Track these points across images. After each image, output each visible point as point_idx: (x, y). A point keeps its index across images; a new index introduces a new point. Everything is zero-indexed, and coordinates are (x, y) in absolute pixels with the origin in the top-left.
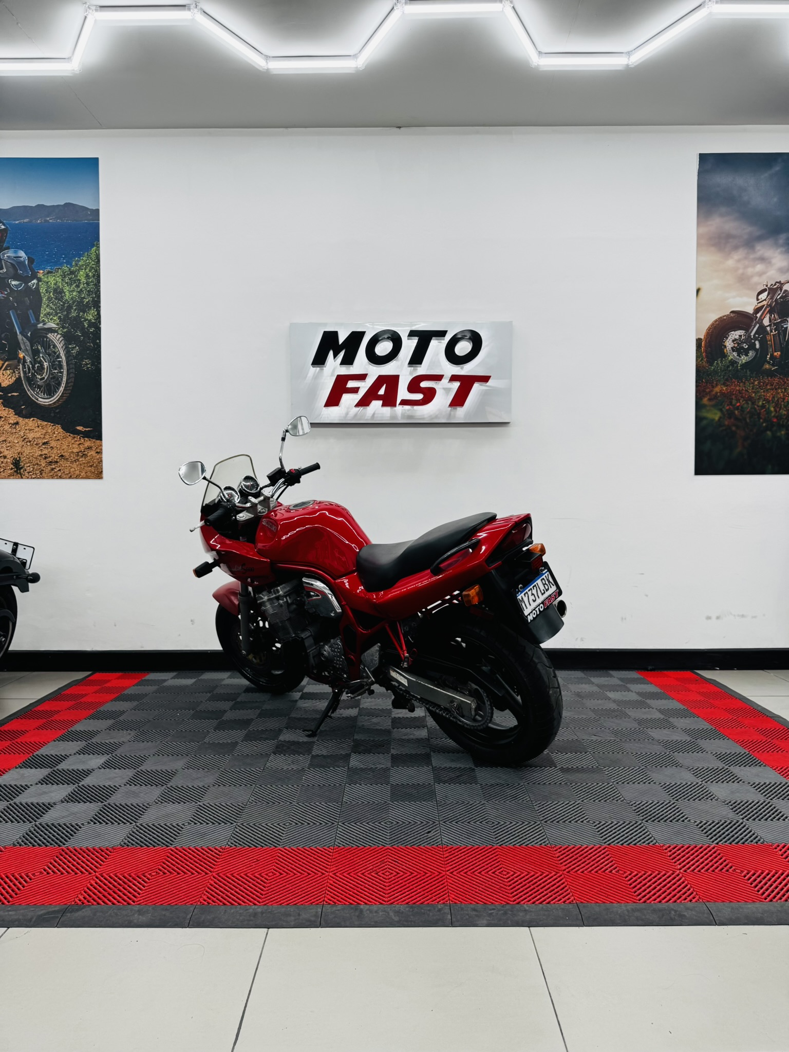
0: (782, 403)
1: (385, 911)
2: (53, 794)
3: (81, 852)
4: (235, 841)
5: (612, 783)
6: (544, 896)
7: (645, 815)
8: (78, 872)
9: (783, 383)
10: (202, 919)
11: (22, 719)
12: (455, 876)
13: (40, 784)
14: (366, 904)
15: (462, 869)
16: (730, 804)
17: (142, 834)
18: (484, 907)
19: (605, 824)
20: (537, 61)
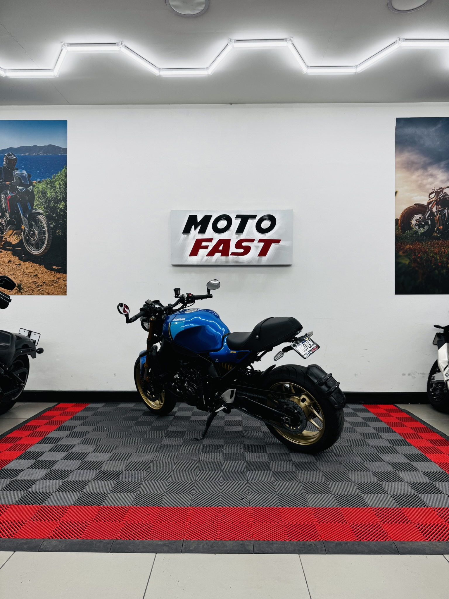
0: (444, 255)
2: (36, 475)
3: (52, 508)
4: (136, 503)
5: (345, 471)
6: (305, 537)
7: (363, 490)
8: (50, 520)
9: (444, 244)
11: (19, 430)
12: (256, 524)
13: (29, 469)
15: (260, 520)
16: (410, 484)
17: (85, 498)
18: (272, 543)
20: (306, 71)
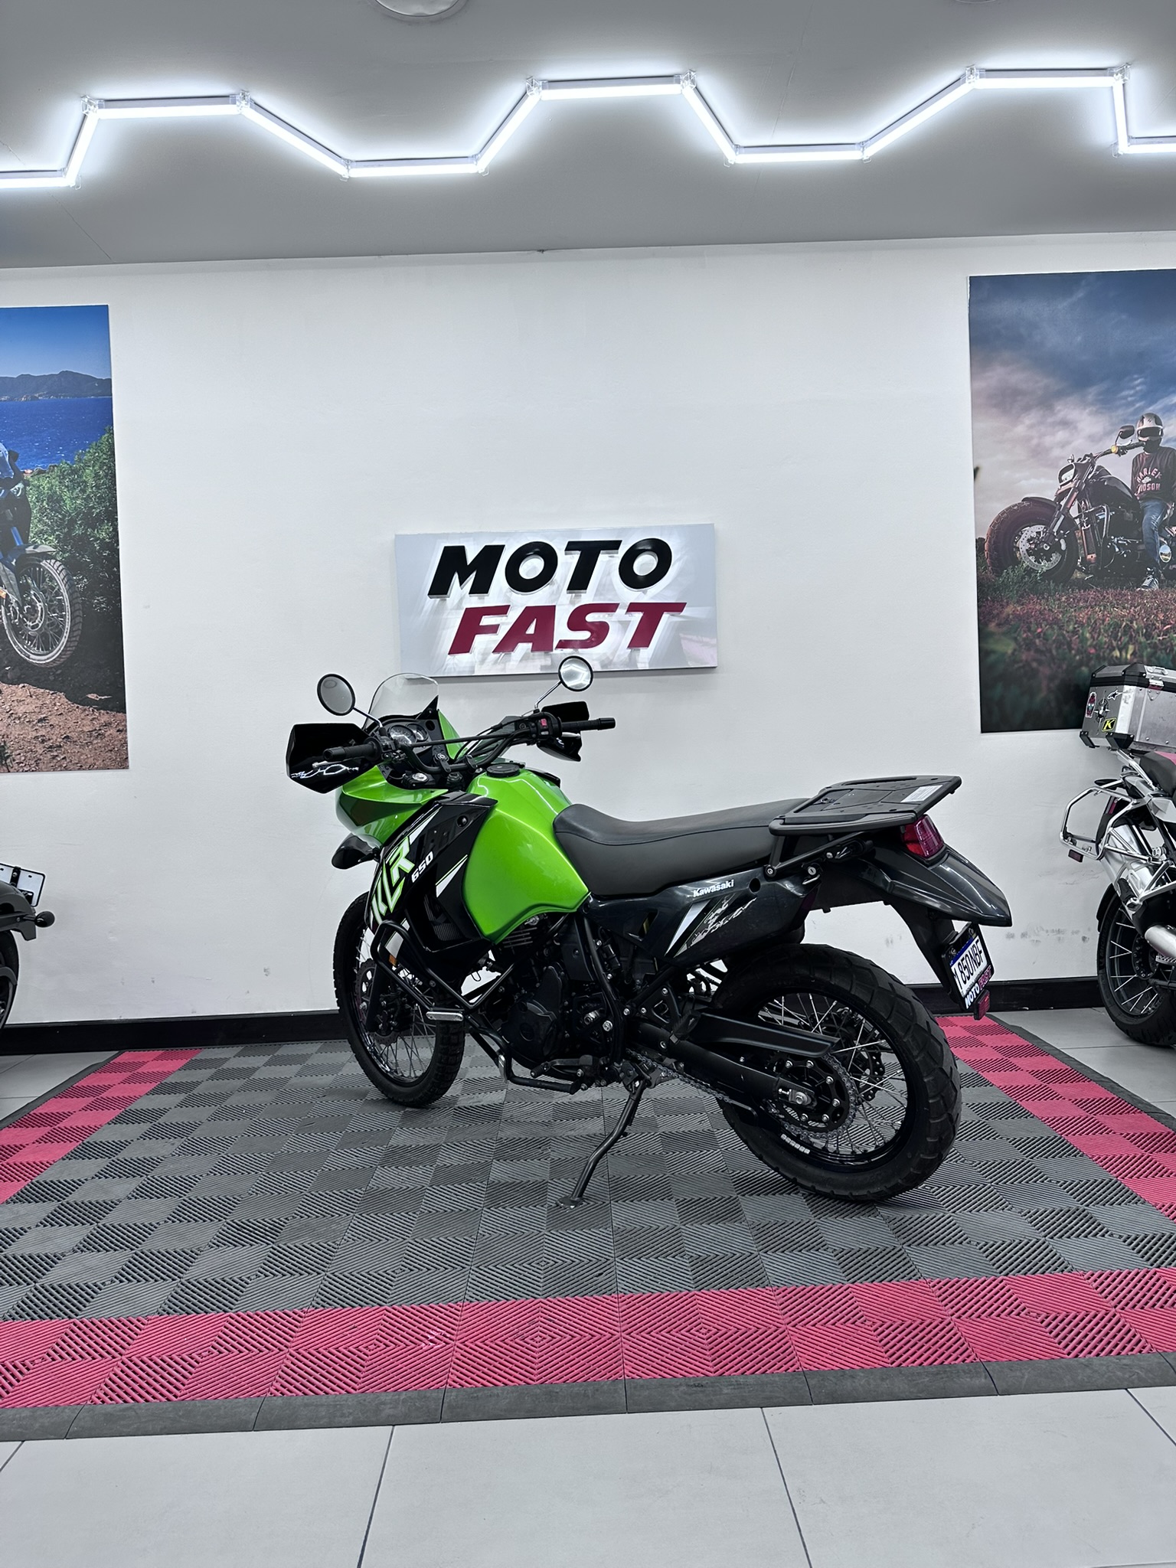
0: (1102, 626)
2: (58, 1241)
3: (101, 1325)
4: (322, 1300)
6: (758, 1363)
7: (908, 1236)
8: (97, 1355)
9: (1101, 598)
10: (273, 1418)
11: (15, 1126)
12: (634, 1338)
13: (42, 1226)
15: (644, 1327)
16: (1029, 1215)
17: (189, 1295)
18: (672, 1383)
19: (849, 1251)
20: (734, 158)
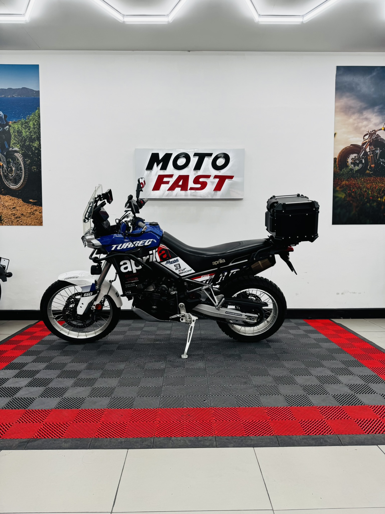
0: (375, 190)
1: (184, 440)
2: (20, 383)
3: (36, 412)
4: (110, 406)
5: (292, 376)
6: (260, 432)
7: (308, 391)
8: (34, 422)
9: (375, 180)
10: (96, 445)
11: (4, 344)
12: (217, 422)
13: (14, 378)
14: (175, 437)
15: (221, 419)
16: (348, 386)
17: (65, 402)
18: (232, 438)
19: (289, 396)
20: (258, 19)
